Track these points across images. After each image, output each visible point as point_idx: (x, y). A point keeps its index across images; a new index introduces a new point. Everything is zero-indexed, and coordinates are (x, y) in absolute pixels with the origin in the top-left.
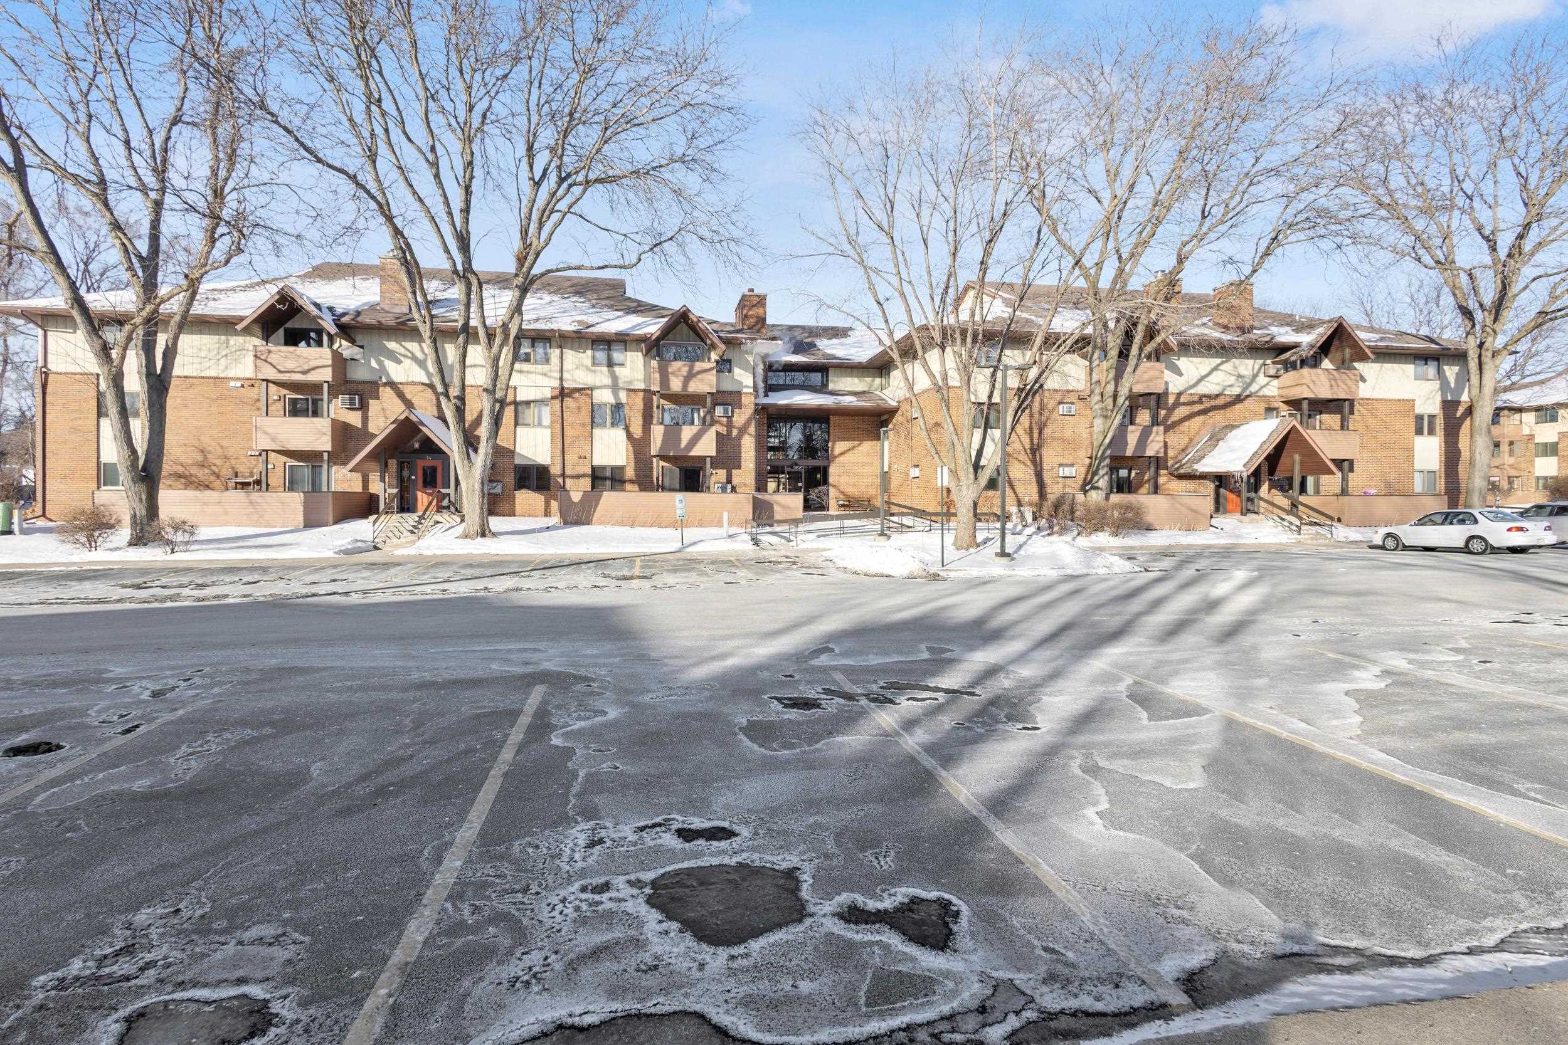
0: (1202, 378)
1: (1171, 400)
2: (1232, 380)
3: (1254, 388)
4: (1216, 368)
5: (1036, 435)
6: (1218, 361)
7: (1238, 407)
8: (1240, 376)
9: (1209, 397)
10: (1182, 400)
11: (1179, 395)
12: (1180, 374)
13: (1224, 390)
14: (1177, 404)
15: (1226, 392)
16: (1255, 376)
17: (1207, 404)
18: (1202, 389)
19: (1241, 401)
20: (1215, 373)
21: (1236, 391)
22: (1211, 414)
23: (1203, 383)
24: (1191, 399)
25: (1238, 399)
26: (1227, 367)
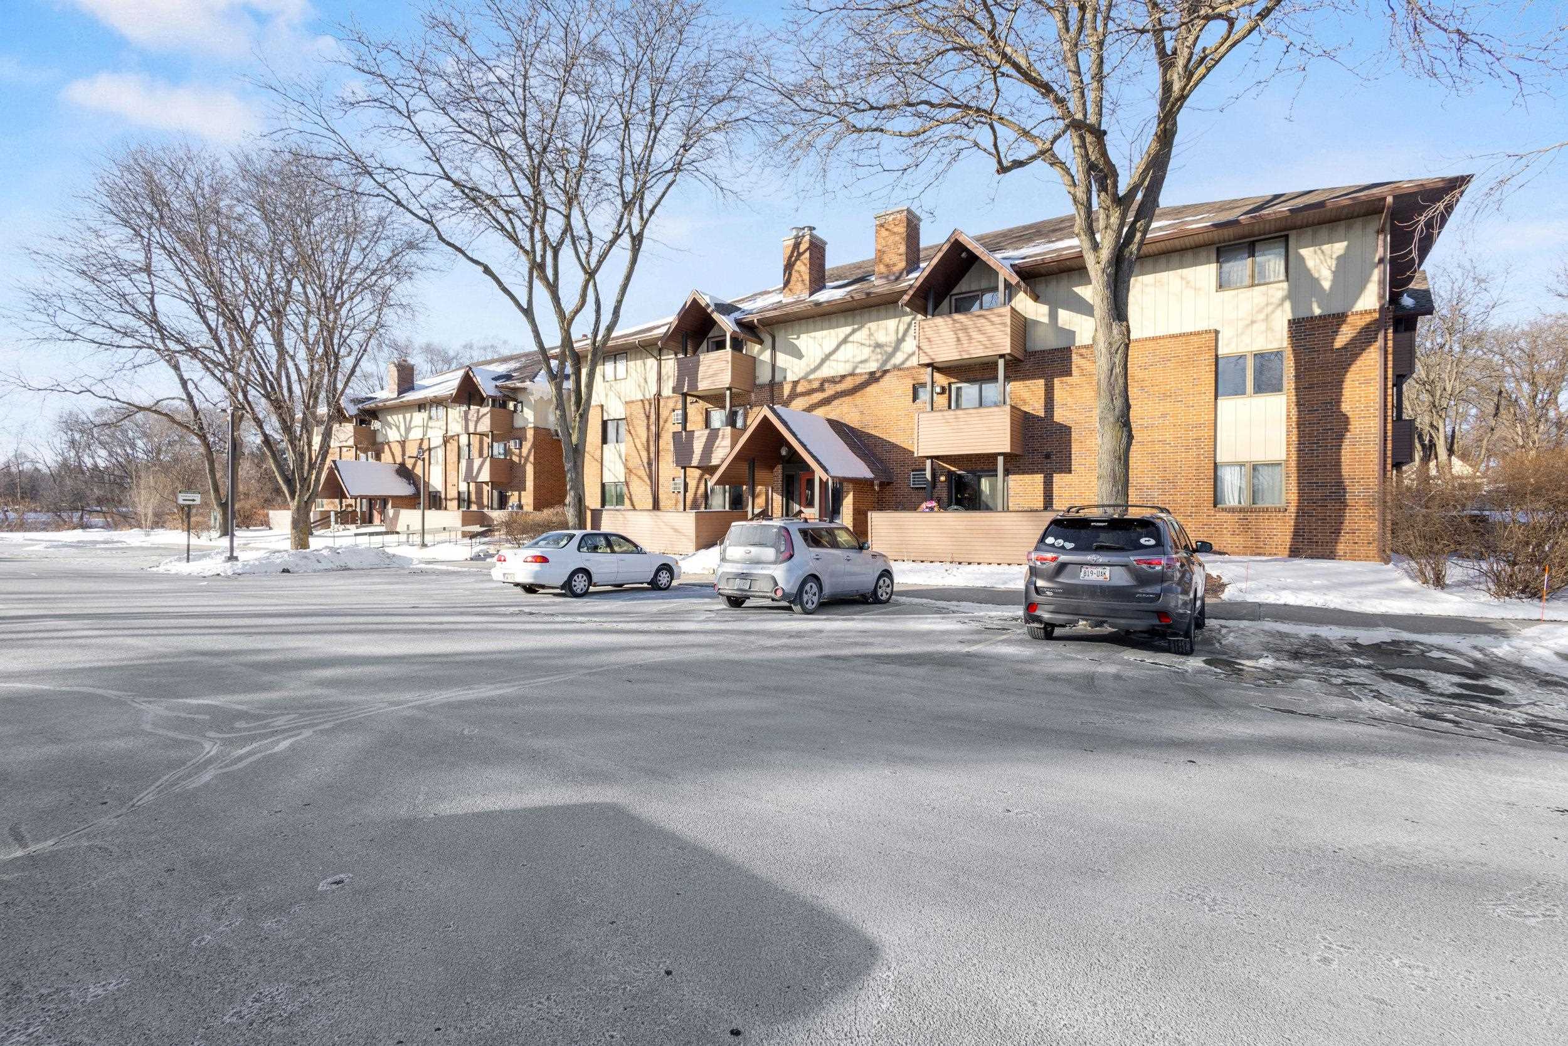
0: (827, 357)
1: (787, 390)
2: (866, 352)
3: (898, 359)
4: (845, 341)
5: (652, 449)
6: (848, 329)
7: (872, 389)
8: (878, 345)
9: (833, 380)
10: (800, 389)
11: (795, 383)
12: (799, 355)
13: (855, 368)
14: (794, 395)
15: (858, 371)
16: (900, 341)
17: (830, 390)
18: (827, 371)
19: (877, 380)
20: (843, 347)
21: (873, 366)
22: (836, 403)
23: (828, 363)
24: (809, 387)
25: (873, 378)
26: (861, 335)
